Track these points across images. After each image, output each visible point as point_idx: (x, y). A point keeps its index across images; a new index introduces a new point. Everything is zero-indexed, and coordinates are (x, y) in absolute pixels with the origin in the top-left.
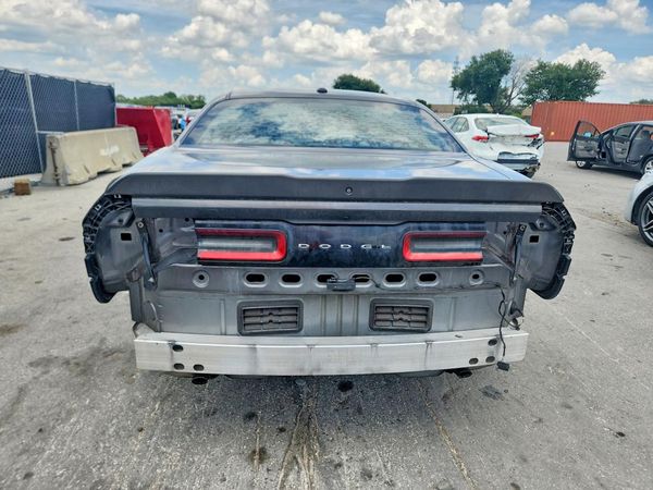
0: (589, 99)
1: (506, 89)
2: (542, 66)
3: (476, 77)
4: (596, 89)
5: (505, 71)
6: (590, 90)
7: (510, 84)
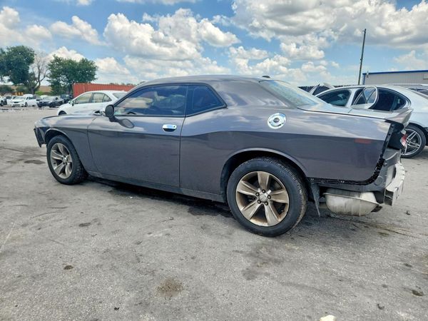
0: (92, 82)
1: (33, 74)
2: (57, 60)
3: (9, 64)
4: (95, 77)
5: (31, 61)
6: (92, 77)
7: (36, 70)
